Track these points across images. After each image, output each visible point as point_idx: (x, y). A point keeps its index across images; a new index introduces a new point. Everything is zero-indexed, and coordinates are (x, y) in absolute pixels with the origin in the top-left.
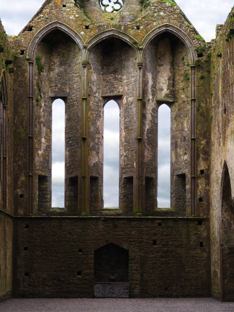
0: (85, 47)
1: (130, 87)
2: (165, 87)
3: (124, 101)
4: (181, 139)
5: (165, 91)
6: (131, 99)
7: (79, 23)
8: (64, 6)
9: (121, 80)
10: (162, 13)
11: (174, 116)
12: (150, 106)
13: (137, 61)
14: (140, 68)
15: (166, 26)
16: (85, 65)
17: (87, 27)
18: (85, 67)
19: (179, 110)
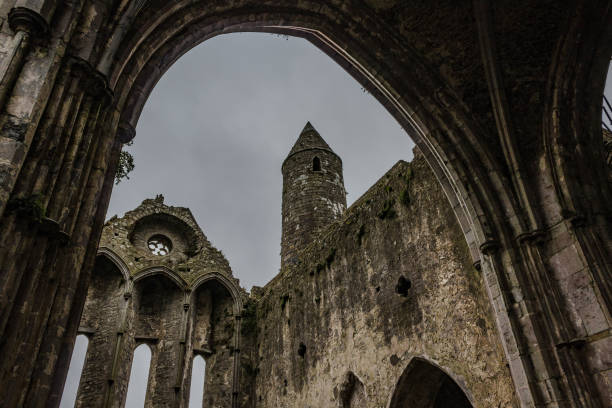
0: (131, 278)
1: (171, 329)
2: (203, 337)
3: (160, 345)
4: (218, 394)
5: (203, 341)
6: (169, 343)
7: (129, 253)
8: (116, 235)
9: (159, 323)
10: (212, 262)
11: (210, 369)
12: (189, 353)
13: (183, 303)
14: (186, 311)
15: (216, 273)
16: (127, 297)
17: (137, 260)
18: (126, 299)
19: (217, 362)
